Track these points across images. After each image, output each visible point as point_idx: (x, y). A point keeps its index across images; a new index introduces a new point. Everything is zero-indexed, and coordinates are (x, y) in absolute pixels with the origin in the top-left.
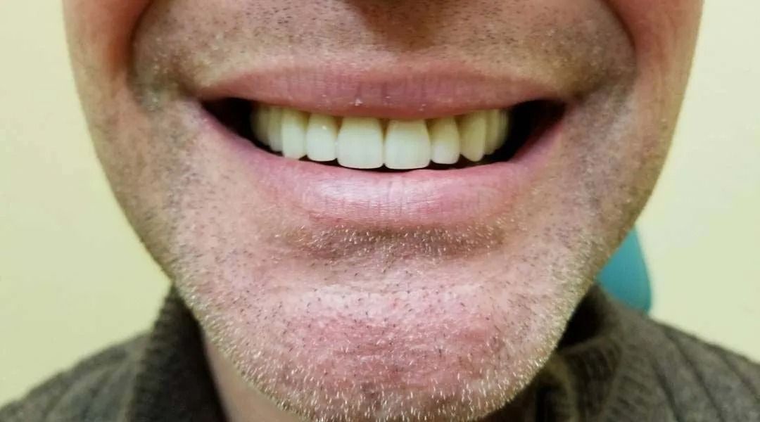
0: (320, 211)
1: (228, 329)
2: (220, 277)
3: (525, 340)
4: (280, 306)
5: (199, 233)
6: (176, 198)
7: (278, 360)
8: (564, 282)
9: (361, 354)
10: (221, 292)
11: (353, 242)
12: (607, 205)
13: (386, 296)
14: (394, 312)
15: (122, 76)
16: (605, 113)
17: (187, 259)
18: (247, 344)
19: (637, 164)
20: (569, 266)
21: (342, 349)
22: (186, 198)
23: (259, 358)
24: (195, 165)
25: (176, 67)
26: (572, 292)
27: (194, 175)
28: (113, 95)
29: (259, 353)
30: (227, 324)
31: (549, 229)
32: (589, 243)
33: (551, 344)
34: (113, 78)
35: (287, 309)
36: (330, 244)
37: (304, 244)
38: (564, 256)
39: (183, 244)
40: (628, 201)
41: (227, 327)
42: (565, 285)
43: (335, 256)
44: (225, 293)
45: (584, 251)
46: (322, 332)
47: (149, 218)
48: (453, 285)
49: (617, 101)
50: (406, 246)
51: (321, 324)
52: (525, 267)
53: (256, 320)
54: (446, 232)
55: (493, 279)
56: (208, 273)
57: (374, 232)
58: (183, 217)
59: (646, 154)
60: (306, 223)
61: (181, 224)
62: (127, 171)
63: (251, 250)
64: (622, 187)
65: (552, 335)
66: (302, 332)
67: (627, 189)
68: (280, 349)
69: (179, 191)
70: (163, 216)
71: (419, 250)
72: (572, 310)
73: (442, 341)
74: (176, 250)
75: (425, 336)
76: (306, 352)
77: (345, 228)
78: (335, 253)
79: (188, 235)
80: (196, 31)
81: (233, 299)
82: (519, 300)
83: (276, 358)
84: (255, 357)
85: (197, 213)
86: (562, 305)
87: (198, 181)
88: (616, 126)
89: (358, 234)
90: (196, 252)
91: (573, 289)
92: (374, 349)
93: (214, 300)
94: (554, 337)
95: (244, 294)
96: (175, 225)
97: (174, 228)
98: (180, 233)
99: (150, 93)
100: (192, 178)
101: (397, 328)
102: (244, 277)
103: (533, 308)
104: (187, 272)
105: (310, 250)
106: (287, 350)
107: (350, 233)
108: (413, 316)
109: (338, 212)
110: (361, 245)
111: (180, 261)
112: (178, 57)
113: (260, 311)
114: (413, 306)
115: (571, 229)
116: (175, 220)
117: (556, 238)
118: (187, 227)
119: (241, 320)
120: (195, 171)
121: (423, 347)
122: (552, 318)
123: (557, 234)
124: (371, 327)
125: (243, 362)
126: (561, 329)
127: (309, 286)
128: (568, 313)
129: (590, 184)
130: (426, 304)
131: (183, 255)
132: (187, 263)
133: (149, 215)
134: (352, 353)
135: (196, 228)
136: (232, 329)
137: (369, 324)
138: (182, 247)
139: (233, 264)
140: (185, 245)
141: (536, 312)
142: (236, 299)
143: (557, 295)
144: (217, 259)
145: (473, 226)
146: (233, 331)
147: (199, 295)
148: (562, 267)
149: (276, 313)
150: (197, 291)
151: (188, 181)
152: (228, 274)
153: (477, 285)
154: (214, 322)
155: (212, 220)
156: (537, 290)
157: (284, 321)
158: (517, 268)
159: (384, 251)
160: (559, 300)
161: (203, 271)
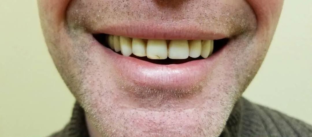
0: (137, 80)
1: (103, 121)
2: (101, 101)
3: (210, 128)
4: (123, 114)
5: (93, 84)
6: (83, 70)
7: (121, 133)
8: (225, 107)
9: (152, 132)
10: (101, 107)
11: (149, 92)
12: (241, 77)
13: (161, 113)
14: (164, 118)
15: (62, 23)
16: (244, 43)
17: (87, 94)
18: (110, 127)
19: (254, 63)
20: (227, 101)
21: (145, 130)
22: (87, 71)
23: (114, 132)
24: (90, 58)
25: (84, 22)
26: (228, 110)
27: (90, 61)
28: (58, 31)
29: (115, 130)
30: (103, 119)
31: (219, 86)
32: (234, 91)
33: (220, 130)
34: (59, 24)
35: (126, 115)
36: (141, 93)
37: (132, 92)
38: (225, 97)
39: (86, 88)
40: (249, 76)
41: (102, 120)
42: (225, 108)
43: (143, 97)
44: (102, 108)
45: (232, 95)
46: (138, 123)
47: (72, 77)
48: (185, 109)
49: (249, 39)
50: (168, 95)
51: (138, 121)
52: (210, 101)
53: (115, 118)
54: (183, 89)
55: (199, 107)
56: (96, 100)
57: (157, 89)
58: (86, 78)
59: (257, 59)
60: (132, 84)
61: (85, 81)
62: (63, 59)
63: (113, 91)
64: (247, 71)
65: (220, 127)
66: (131, 123)
67: (249, 72)
68: (123, 129)
69: (84, 68)
70: (78, 77)
71: (172, 97)
72: (228, 117)
73: (180, 128)
74: (83, 91)
75: (174, 126)
76: (132, 130)
77: (147, 87)
78: (143, 96)
79: (88, 85)
80: (91, 9)
81: (105, 110)
82: (208, 114)
83: (121, 132)
84: (113, 131)
85: (91, 77)
86: (224, 115)
87: (92, 64)
88: (248, 48)
89: (151, 90)
90: (91, 92)
91: (228, 109)
92: (156, 131)
93: (98, 110)
94: (221, 128)
95: (110, 108)
96: (82, 81)
97: (81, 82)
98: (84, 84)
99: (73, 30)
100: (89, 63)
101: (165, 123)
102: (110, 102)
103: (213, 117)
104: (87, 99)
105: (134, 94)
106: (125, 129)
107: (148, 89)
108: (170, 119)
109: (144, 81)
110: (152, 94)
111: (84, 95)
112: (85, 18)
113: (116, 115)
114: (170, 116)
115: (228, 86)
116: (82, 79)
117: (222, 89)
118: (88, 82)
119: (109, 118)
120: (90, 60)
121: (173, 130)
122: (220, 120)
123: (223, 88)
124: (155, 123)
125: (108, 133)
126: (224, 125)
127: (134, 107)
128: (227, 119)
129: (236, 69)
130: (175, 116)
131: (85, 93)
132: (87, 96)
133: (73, 76)
134: (149, 132)
135: (91, 82)
136: (105, 121)
137: (154, 122)
138: (85, 89)
139: (106, 97)
140: (86, 89)
141: (214, 119)
142: (107, 110)
143: (222, 112)
144: (99, 94)
145: (192, 86)
146: (105, 122)
147: (92, 108)
148: (224, 101)
149: (122, 116)
150: (91, 107)
151: (88, 64)
152: (104, 100)
153: (193, 109)
154: (97, 118)
155: (98, 80)
156: (214, 110)
157: (124, 119)
158: (207, 102)
159: (160, 97)
160: (223, 114)
161: (94, 99)
